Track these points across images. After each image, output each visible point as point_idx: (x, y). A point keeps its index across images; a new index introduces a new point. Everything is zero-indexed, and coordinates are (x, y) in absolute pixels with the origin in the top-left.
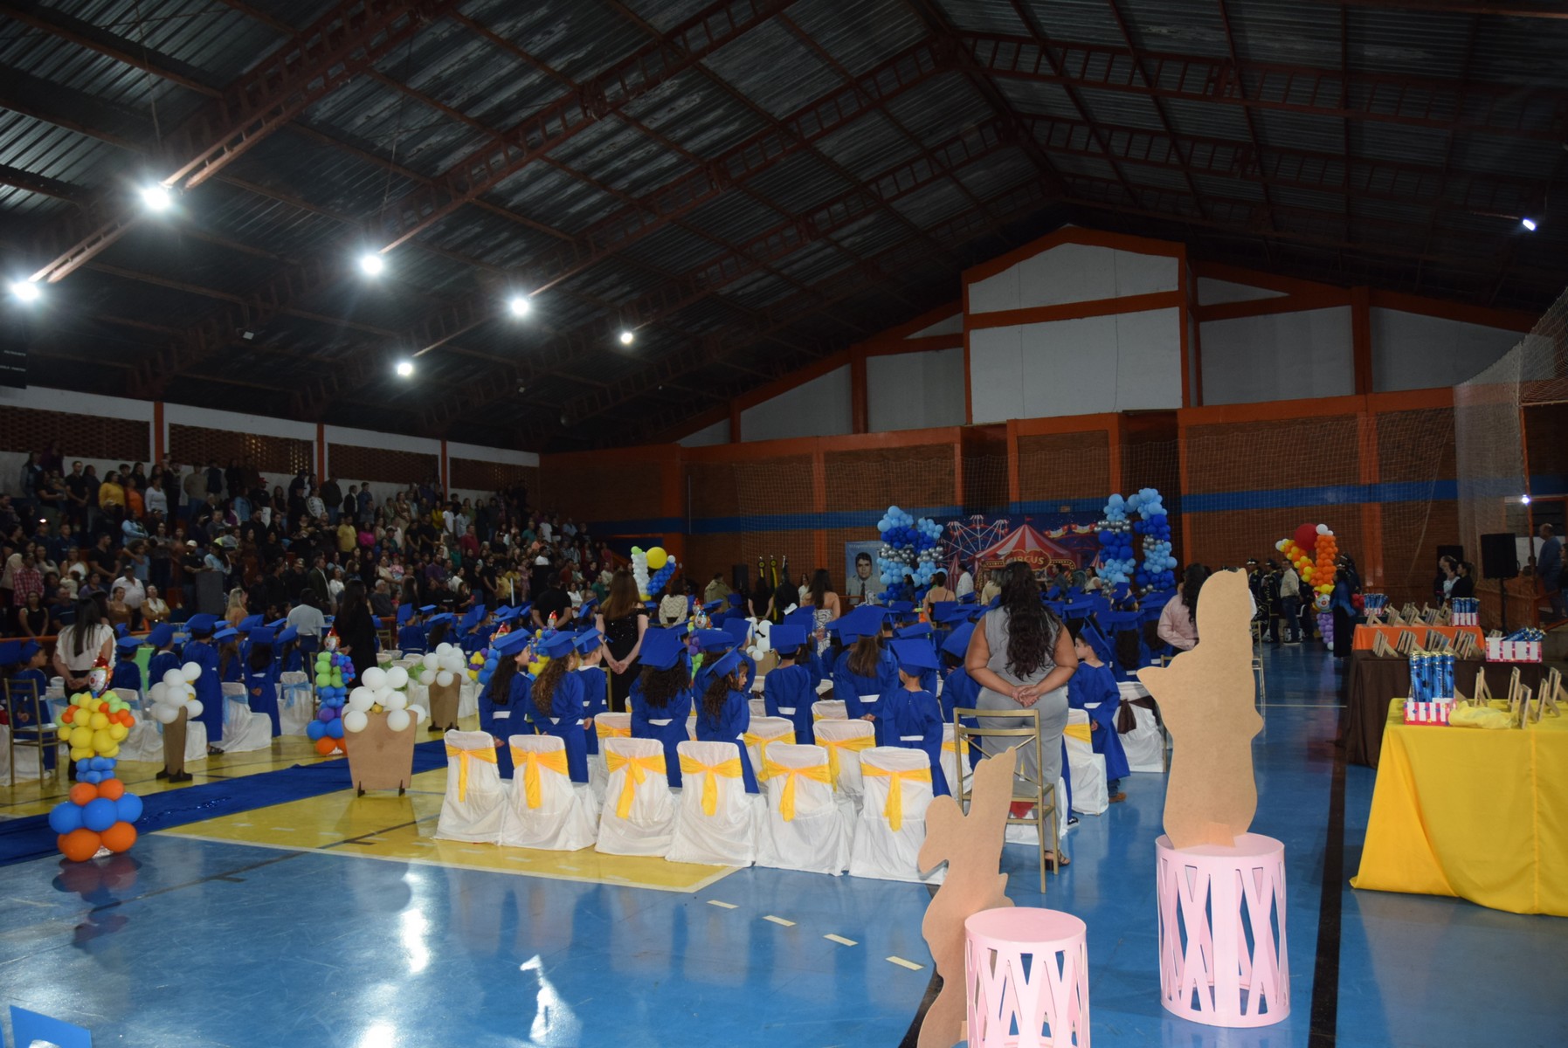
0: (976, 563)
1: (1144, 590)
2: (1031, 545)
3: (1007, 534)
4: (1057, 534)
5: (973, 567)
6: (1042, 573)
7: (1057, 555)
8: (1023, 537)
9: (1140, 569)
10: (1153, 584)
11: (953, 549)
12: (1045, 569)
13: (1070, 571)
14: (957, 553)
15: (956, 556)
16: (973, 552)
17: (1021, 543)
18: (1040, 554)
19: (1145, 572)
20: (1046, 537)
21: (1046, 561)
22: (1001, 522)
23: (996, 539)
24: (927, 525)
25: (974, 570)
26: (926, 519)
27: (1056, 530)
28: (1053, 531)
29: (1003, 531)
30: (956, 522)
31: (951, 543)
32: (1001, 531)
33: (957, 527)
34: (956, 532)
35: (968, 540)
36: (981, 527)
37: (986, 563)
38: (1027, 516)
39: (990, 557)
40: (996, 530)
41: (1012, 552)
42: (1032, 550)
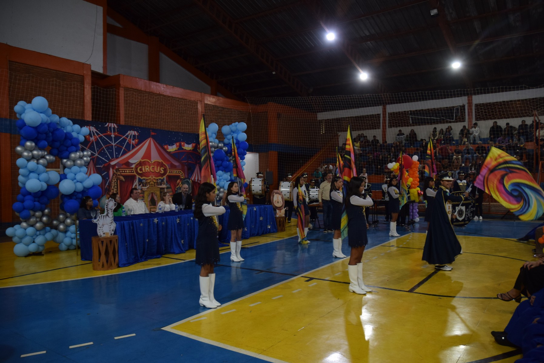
0: (111, 170)
2: (155, 157)
3: (138, 144)
4: (172, 149)
5: (108, 175)
6: (163, 180)
7: (173, 166)
8: (149, 147)
12: (165, 177)
13: (181, 179)
14: (93, 159)
16: (108, 158)
17: (148, 155)
18: (161, 165)
20: (165, 150)
22: (133, 133)
23: (128, 148)
24: (70, 125)
25: (109, 177)
27: (172, 146)
28: (170, 146)
29: (134, 141)
30: (92, 126)
31: (86, 147)
32: (132, 141)
33: (93, 131)
34: (92, 137)
35: (104, 147)
36: (115, 135)
37: (120, 170)
38: (151, 130)
39: (123, 164)
40: (128, 139)
41: (141, 161)
42: (156, 161)
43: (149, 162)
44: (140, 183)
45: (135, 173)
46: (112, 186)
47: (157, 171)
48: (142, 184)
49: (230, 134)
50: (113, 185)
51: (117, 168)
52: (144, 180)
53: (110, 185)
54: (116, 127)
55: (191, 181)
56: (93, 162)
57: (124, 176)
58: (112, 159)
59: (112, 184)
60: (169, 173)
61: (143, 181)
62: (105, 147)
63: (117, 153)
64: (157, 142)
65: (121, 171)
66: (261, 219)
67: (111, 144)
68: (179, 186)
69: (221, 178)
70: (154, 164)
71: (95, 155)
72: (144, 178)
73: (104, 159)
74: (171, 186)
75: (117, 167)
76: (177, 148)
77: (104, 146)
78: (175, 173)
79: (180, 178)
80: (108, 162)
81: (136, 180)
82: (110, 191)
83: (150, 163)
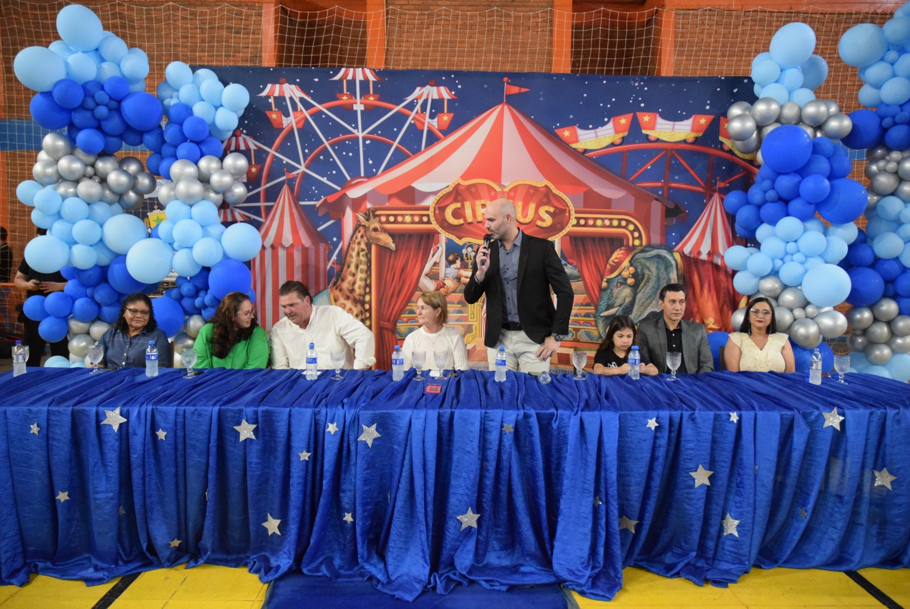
0: (349, 213)
1: (867, 314)
2: (517, 168)
3: (448, 131)
4: (597, 138)
5: (338, 229)
7: (594, 202)
8: (495, 138)
9: (865, 254)
10: (895, 297)
11: (278, 169)
12: (557, 238)
13: (630, 249)
14: (290, 183)
15: (285, 188)
16: (339, 179)
18: (546, 197)
19: (876, 263)
20: (563, 145)
21: (560, 216)
22: (431, 92)
23: (413, 144)
24: (196, 84)
25: (340, 234)
26: (194, 69)
27: (595, 127)
28: (589, 129)
29: (436, 119)
30: (290, 84)
31: (270, 147)
32: (427, 120)
33: (291, 99)
34: (287, 115)
35: (326, 143)
36: (365, 105)
37: (379, 216)
38: (505, 79)
39: (390, 197)
40: (413, 114)
41: (459, 184)
42: (521, 183)
43: (490, 188)
44: (451, 258)
45: (435, 225)
46: (351, 262)
47: (522, 220)
48: (458, 262)
49: (882, 59)
50: (354, 260)
51: (369, 210)
52: (470, 249)
53: (342, 260)
54: (371, 78)
55: (677, 256)
56: (291, 189)
57: (393, 235)
58: (353, 178)
59: (351, 256)
60: (578, 225)
61: (464, 251)
62: (331, 145)
63: (371, 162)
64: (527, 116)
65: (384, 219)
66: (883, 479)
67: (353, 133)
68: (620, 274)
69: (792, 245)
70: (512, 194)
71: (297, 169)
72: (466, 240)
73: (324, 180)
74: (581, 271)
75: (369, 206)
76: (621, 135)
77: (328, 140)
78: (604, 226)
79: (628, 245)
80: (339, 188)
81: (438, 248)
82: (343, 280)
83: (495, 190)
